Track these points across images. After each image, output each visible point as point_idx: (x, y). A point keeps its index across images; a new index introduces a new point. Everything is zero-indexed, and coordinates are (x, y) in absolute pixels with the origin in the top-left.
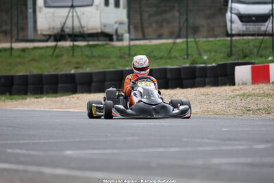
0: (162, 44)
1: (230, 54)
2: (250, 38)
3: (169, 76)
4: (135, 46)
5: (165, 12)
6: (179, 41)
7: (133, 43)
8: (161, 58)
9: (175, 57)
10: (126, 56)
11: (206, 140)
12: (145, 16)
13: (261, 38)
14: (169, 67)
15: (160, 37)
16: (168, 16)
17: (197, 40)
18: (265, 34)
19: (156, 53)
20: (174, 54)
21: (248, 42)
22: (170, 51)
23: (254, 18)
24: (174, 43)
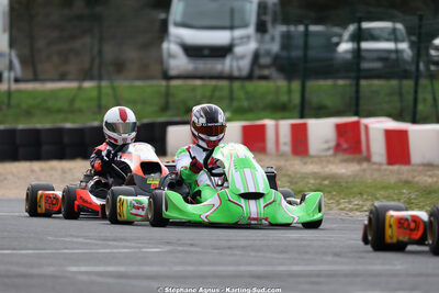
0: (62, 90)
1: (165, 108)
2: (198, 82)
3: (66, 140)
4: (19, 91)
5: (73, 38)
6: (87, 84)
7: (14, 87)
8: (59, 111)
9: (80, 111)
10: (4, 107)
11: (80, 240)
12: (40, 44)
13: (214, 82)
14: (68, 125)
15: (63, 77)
16: (77, 44)
17: (117, 83)
18: (220, 77)
19: (50, 104)
20: (78, 104)
21: (194, 89)
22: (72, 101)
23: (206, 52)
24: (80, 88)
